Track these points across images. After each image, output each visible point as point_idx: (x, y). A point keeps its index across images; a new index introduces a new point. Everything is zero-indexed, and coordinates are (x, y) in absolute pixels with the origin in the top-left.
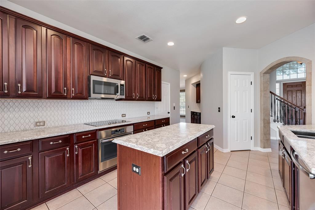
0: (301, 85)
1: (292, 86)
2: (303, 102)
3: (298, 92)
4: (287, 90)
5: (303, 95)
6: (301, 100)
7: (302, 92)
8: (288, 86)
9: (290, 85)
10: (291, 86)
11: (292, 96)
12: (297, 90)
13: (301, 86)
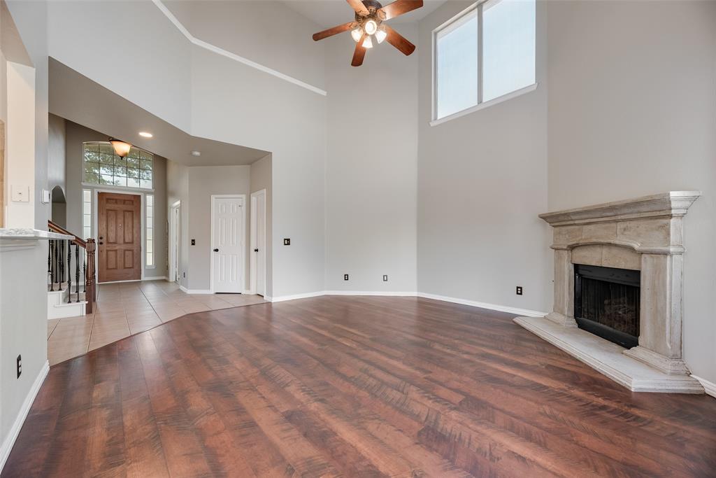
0: (133, 202)
1: (116, 201)
2: (135, 236)
3: (127, 214)
4: (108, 208)
5: (135, 221)
6: (133, 230)
7: (134, 216)
8: (107, 199)
9: (113, 199)
10: (114, 201)
11: (116, 222)
12: (125, 209)
13: (133, 204)
